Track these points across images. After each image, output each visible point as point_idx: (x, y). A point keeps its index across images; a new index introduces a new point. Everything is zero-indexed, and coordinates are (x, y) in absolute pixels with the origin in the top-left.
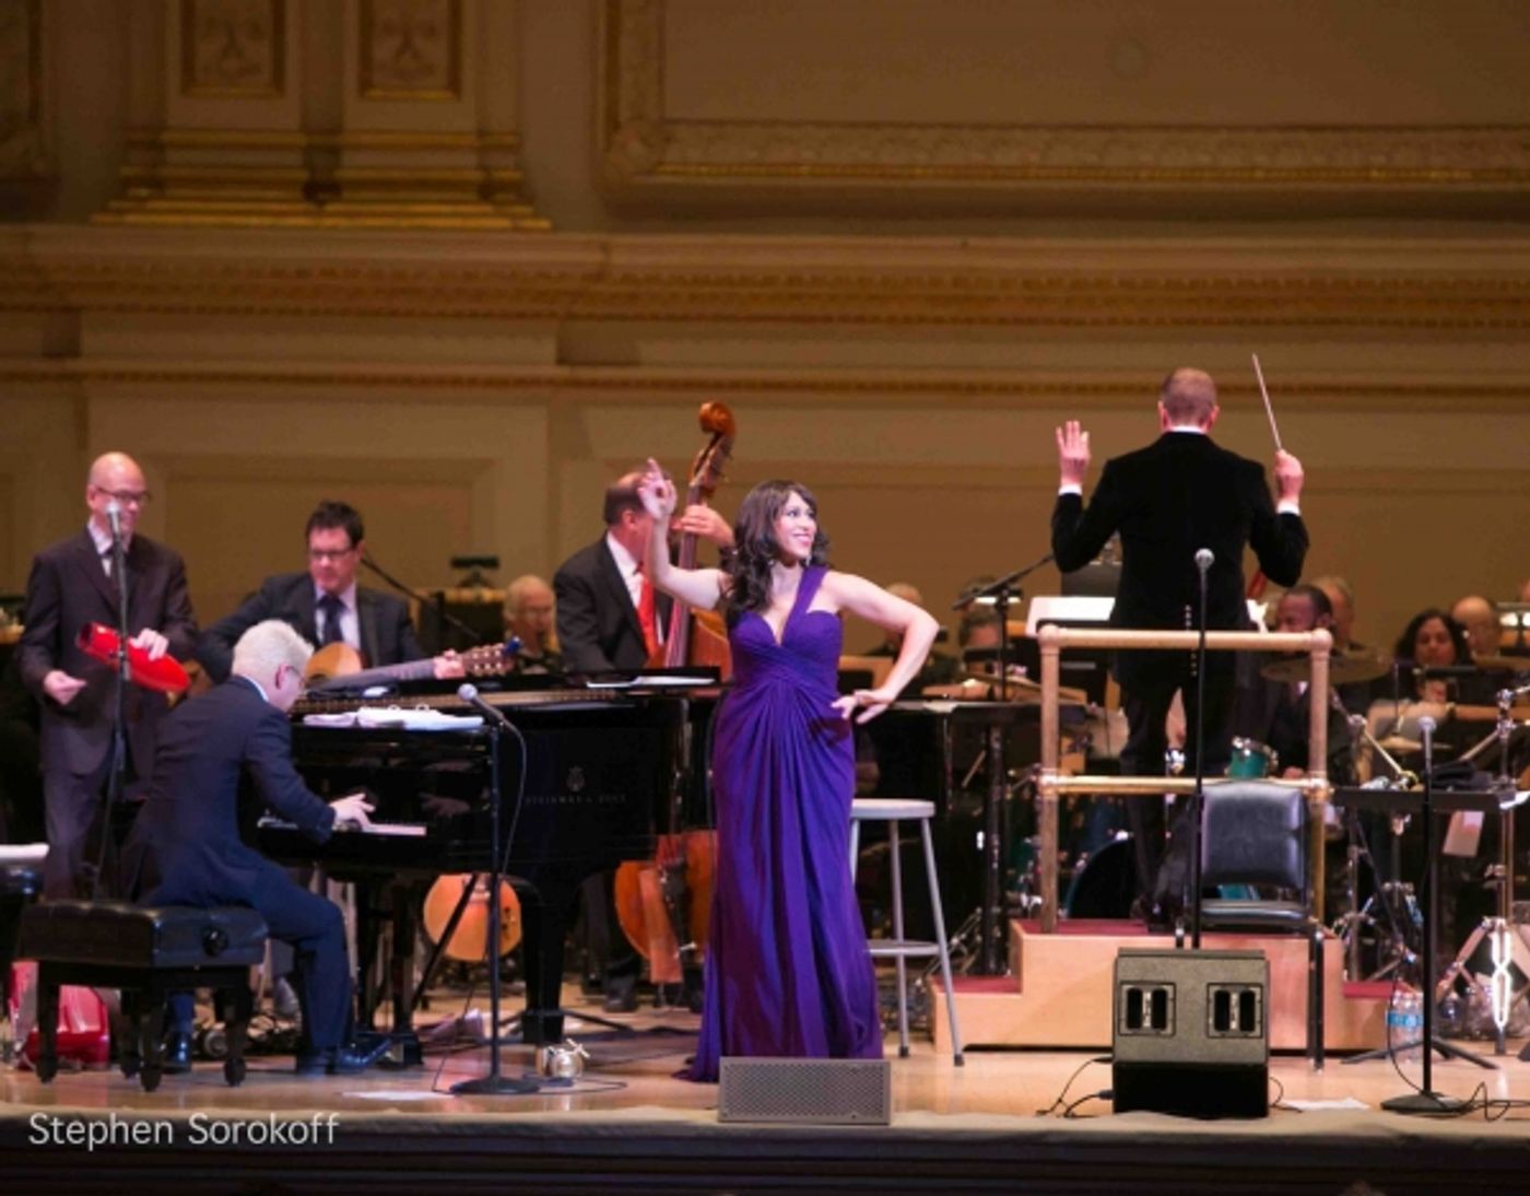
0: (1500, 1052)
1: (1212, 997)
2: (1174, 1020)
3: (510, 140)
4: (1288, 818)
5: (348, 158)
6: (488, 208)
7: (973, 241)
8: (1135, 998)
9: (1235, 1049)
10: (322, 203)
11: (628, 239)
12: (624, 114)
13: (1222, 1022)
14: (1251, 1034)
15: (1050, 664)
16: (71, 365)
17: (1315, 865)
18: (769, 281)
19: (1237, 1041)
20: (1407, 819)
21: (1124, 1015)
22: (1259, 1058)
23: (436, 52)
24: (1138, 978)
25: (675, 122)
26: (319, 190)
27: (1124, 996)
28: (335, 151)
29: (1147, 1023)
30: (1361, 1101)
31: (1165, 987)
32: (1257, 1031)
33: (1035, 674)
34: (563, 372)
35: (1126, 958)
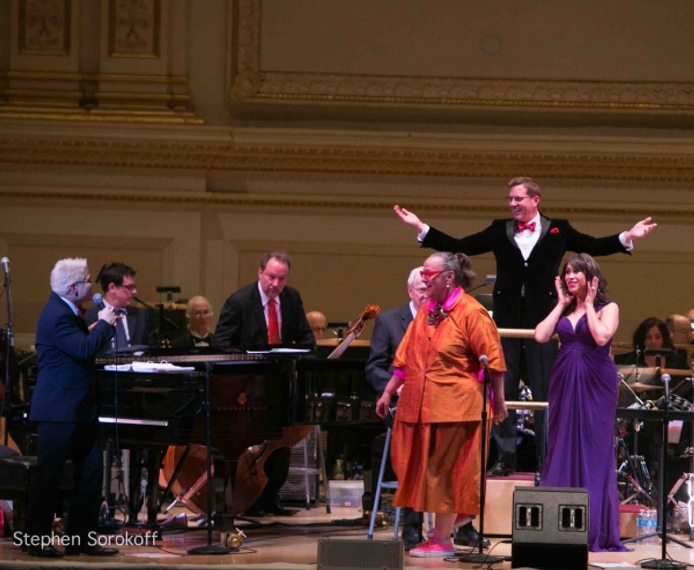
0: (691, 539)
1: (561, 511)
2: (542, 522)
3: (184, 79)
5: (102, 87)
6: (172, 113)
7: (414, 134)
8: (523, 511)
9: (571, 537)
10: (89, 109)
11: (243, 130)
12: (241, 67)
13: (566, 523)
14: (581, 530)
18: (313, 152)
19: (574, 533)
20: (642, 424)
21: (518, 520)
23: (147, 35)
24: (524, 501)
25: (265, 72)
26: (88, 102)
27: (518, 510)
28: (96, 83)
29: (529, 524)
30: (630, 563)
31: (538, 506)
32: (584, 528)
34: (209, 195)
35: (518, 491)
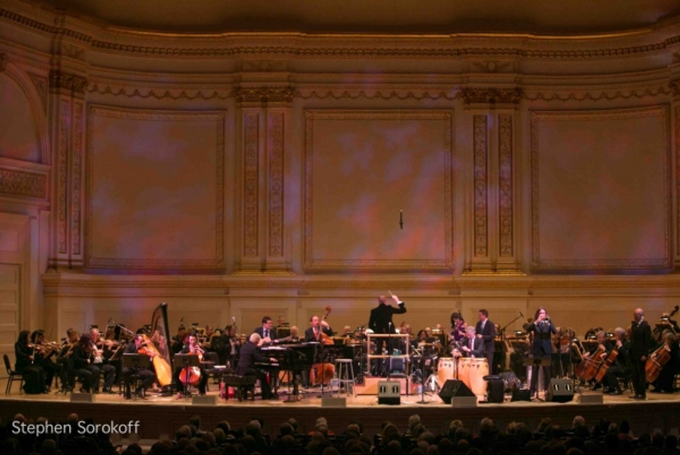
0: (433, 393)
1: (392, 388)
2: (387, 391)
3: (290, 262)
4: (403, 361)
5: (268, 265)
6: (287, 272)
7: (357, 276)
8: (381, 388)
9: (395, 395)
10: (263, 272)
11: (307, 276)
12: (307, 259)
13: (394, 391)
14: (398, 392)
15: (369, 339)
16: (229, 295)
17: (407, 367)
19: (396, 393)
20: (420, 361)
21: (379, 390)
22: (399, 396)
23: (280, 250)
24: (382, 385)
25: (314, 260)
26: (263, 270)
28: (265, 264)
29: (383, 391)
30: (413, 402)
31: (385, 386)
33: (367, 340)
34: (298, 296)
35: (380, 382)
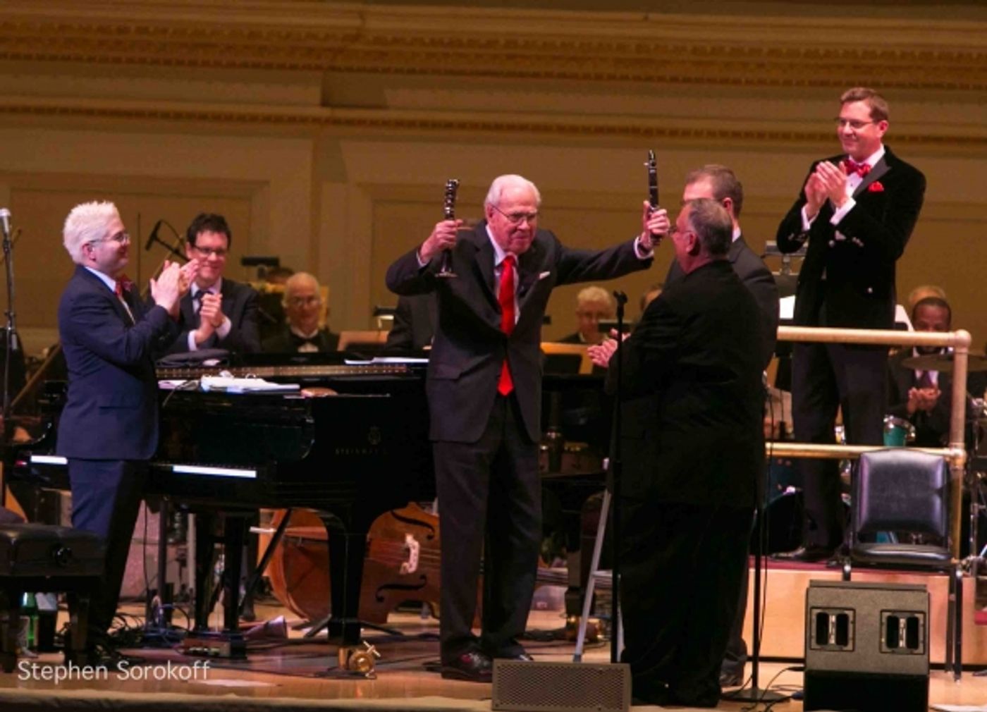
1: (884, 620)
2: (854, 639)
4: (934, 480)
7: (652, 16)
8: (822, 620)
9: (901, 663)
11: (380, 8)
13: (892, 640)
14: (916, 652)
17: (955, 518)
18: (491, 44)
19: (906, 656)
21: (814, 634)
22: (923, 670)
24: (825, 605)
27: (814, 617)
29: (832, 641)
31: (847, 612)
32: (921, 649)
34: (325, 112)
35: (815, 589)
